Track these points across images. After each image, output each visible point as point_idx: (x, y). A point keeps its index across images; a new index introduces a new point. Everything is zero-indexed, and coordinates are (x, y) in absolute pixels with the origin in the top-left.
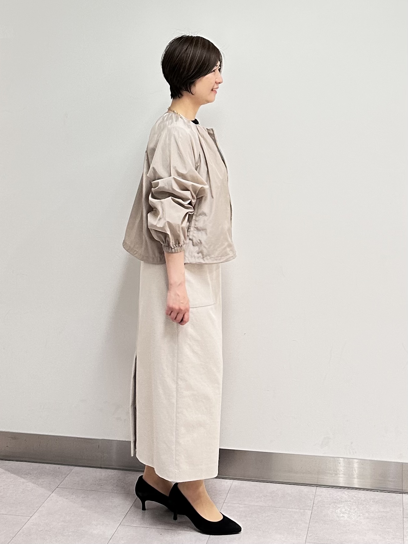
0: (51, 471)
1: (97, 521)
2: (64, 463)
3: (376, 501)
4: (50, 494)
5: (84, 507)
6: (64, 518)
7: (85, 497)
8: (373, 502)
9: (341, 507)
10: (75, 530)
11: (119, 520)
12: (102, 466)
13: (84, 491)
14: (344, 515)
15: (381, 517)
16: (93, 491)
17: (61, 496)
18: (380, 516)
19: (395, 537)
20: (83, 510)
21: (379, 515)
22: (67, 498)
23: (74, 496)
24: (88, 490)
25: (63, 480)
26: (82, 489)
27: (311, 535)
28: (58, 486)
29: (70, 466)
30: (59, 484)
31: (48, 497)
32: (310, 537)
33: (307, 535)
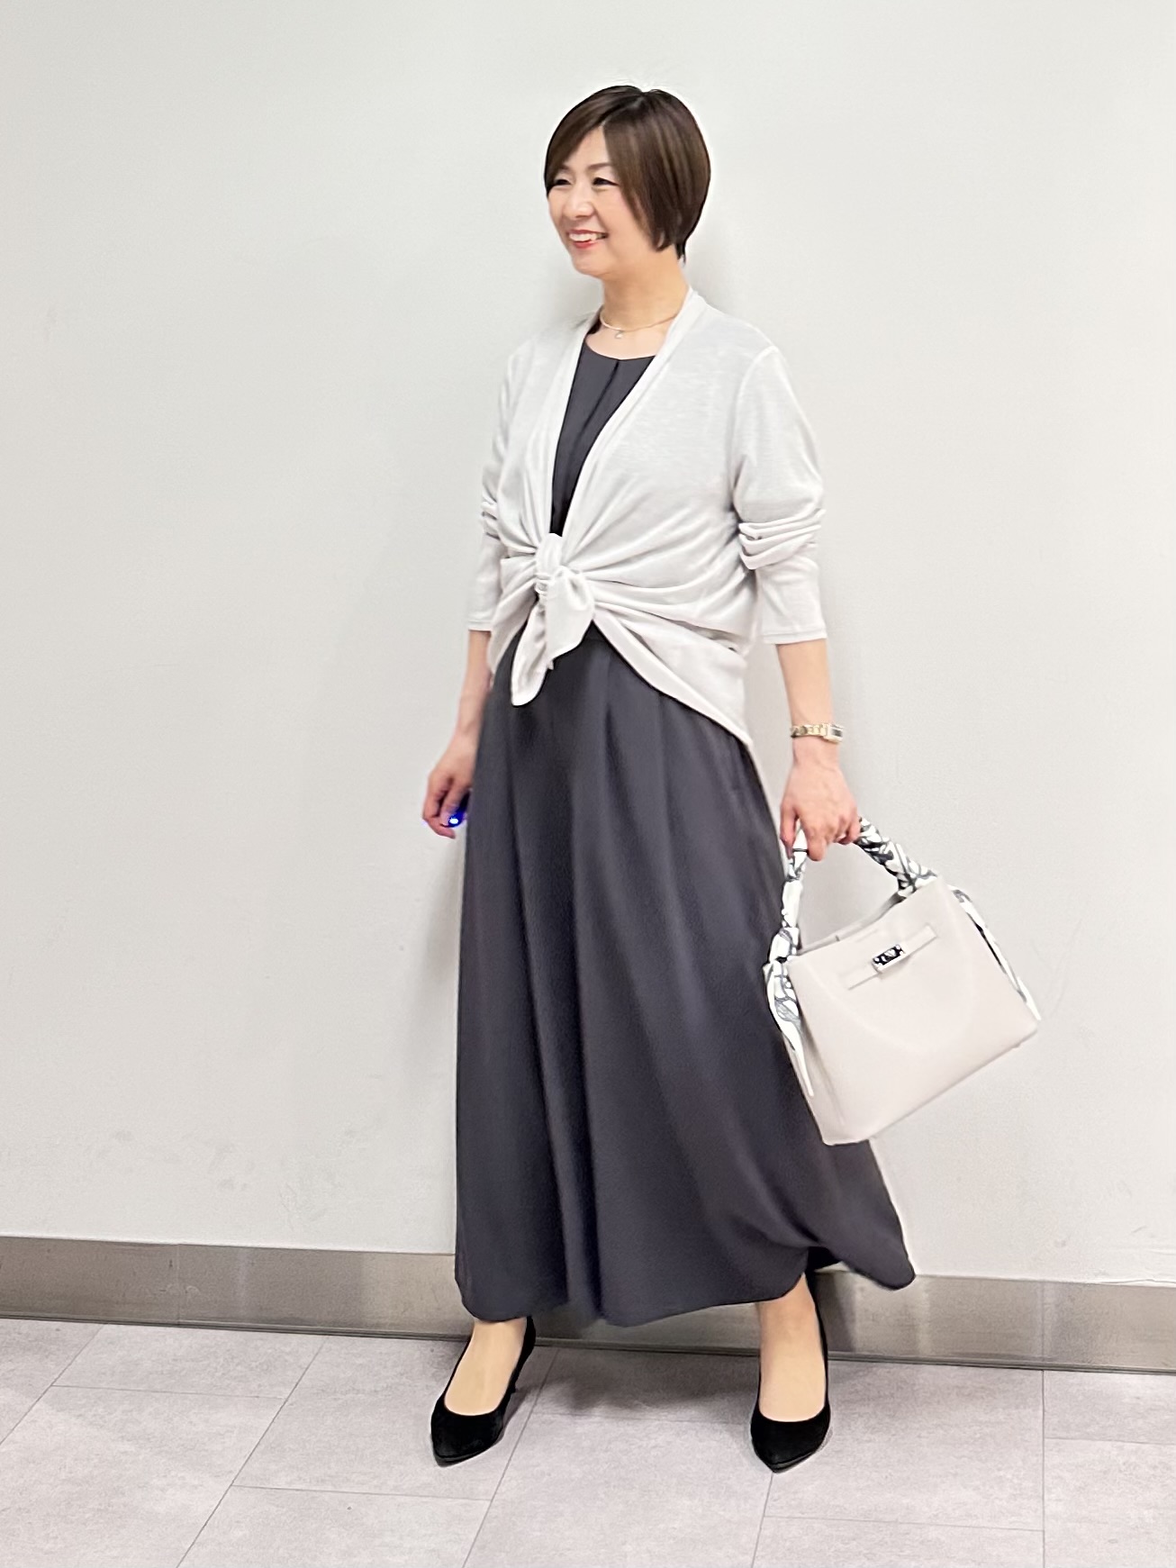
0: (36, 1340)
1: (165, 1476)
2: (71, 1316)
3: (966, 1393)
4: (31, 1404)
5: (128, 1440)
6: (71, 1473)
7: (131, 1411)
8: (957, 1395)
9: (866, 1413)
10: (100, 1504)
11: (231, 1472)
12: (181, 1321)
13: (129, 1392)
14: (872, 1437)
15: (979, 1438)
16: (157, 1392)
17: (62, 1410)
18: (978, 1435)
19: (1018, 1492)
20: (127, 1447)
21: (975, 1434)
22: (80, 1415)
23: (100, 1410)
24: (139, 1391)
25: (70, 1365)
26: (123, 1387)
27: (779, 1498)
28: (56, 1380)
29: (88, 1324)
30: (56, 1376)
31: (26, 1414)
32: (775, 1500)
33: (768, 1494)
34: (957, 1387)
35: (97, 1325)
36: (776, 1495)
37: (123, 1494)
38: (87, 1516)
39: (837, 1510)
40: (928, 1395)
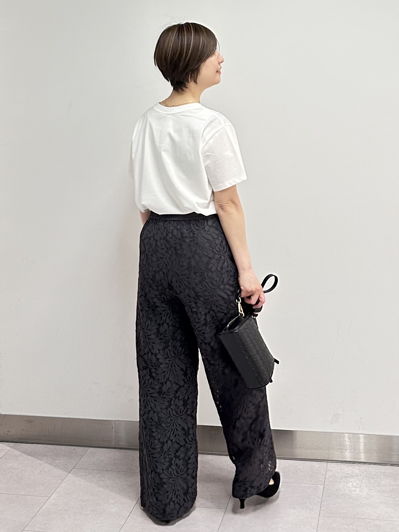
0: (67, 453)
1: (114, 500)
2: (79, 445)
3: (386, 475)
4: (67, 474)
5: (101, 487)
6: (82, 498)
7: (101, 477)
8: (383, 475)
9: (352, 481)
10: (93, 509)
12: (116, 447)
14: (355, 489)
15: (392, 490)
16: (109, 471)
17: (77, 477)
20: (100, 489)
21: (390, 488)
23: (91, 476)
24: (103, 470)
25: (79, 461)
26: (98, 469)
27: (324, 509)
28: (74, 467)
29: (85, 447)
30: (75, 465)
31: (65, 478)
32: (323, 511)
33: (320, 509)
34: (384, 473)
35: (88, 448)
36: (323, 510)
37: (100, 505)
38: (88, 512)
39: (345, 514)
40: (373, 475)
